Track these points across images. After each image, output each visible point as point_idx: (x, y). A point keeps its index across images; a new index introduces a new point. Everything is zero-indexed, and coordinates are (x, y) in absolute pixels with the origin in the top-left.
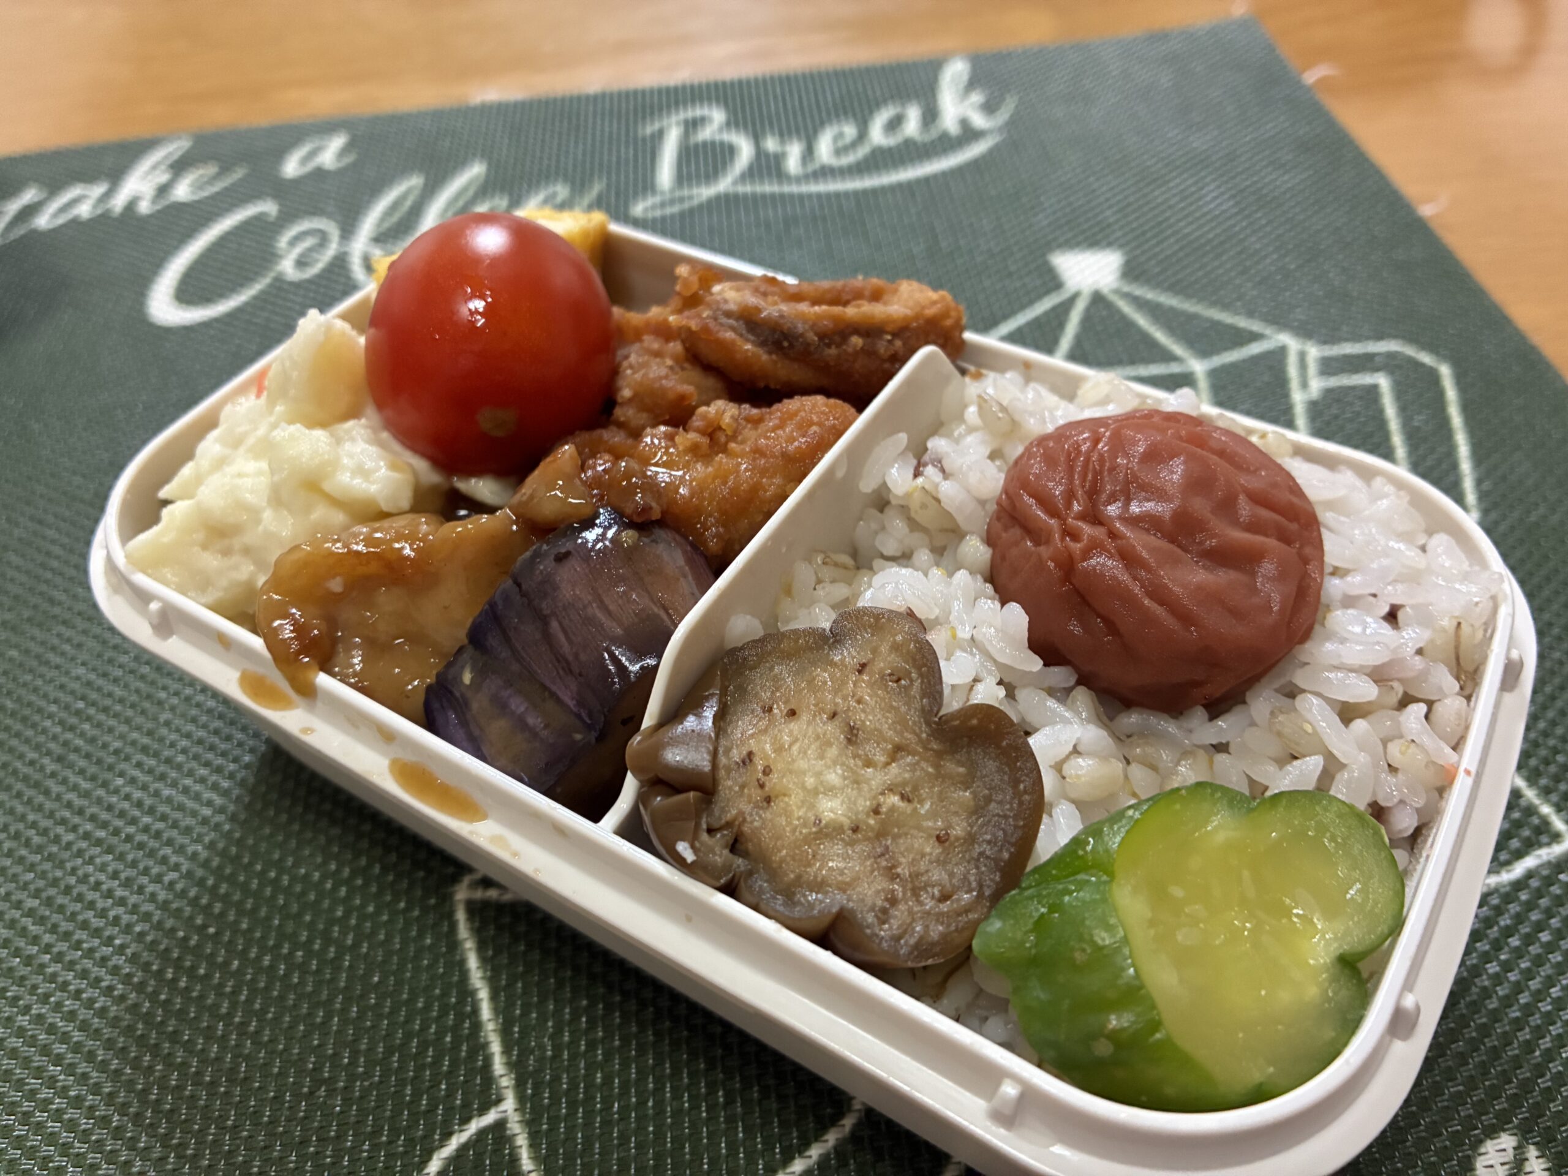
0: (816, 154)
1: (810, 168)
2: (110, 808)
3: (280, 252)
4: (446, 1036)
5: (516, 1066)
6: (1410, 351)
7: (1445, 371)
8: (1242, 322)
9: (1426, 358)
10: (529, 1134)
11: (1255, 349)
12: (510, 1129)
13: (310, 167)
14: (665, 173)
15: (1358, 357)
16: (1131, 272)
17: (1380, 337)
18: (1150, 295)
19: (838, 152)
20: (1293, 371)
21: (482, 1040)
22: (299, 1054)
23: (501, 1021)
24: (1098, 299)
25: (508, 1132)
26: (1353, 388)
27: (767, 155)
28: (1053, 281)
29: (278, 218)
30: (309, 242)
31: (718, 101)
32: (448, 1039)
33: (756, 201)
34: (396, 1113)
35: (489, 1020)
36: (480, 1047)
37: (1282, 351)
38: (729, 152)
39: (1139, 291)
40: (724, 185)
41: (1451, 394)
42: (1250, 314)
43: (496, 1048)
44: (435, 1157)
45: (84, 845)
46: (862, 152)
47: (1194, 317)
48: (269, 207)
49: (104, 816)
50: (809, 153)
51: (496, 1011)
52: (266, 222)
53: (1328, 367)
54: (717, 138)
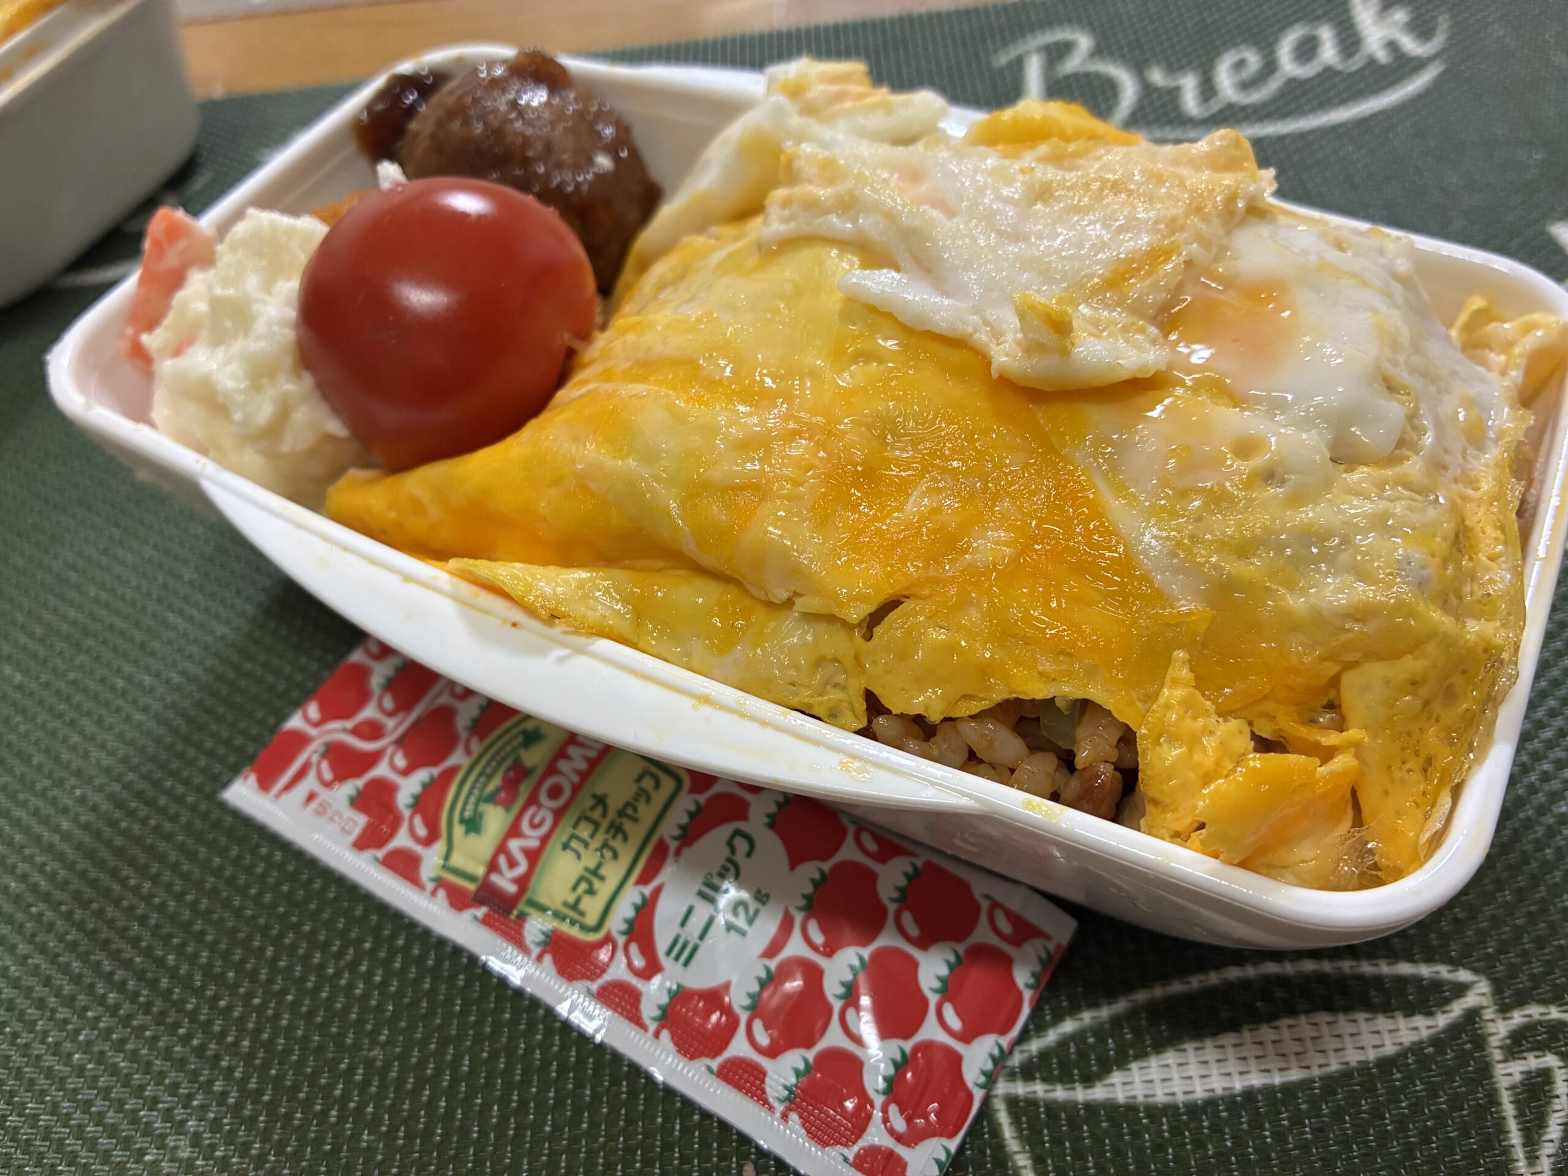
31: (1080, 21)
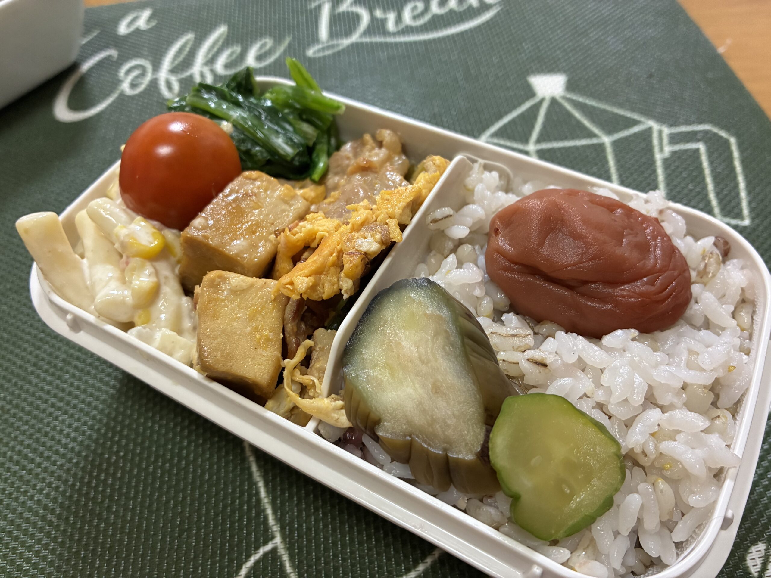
0: (403, 20)
1: (401, 27)
2: (63, 390)
3: (121, 79)
4: (243, 506)
5: (280, 520)
6: (716, 130)
7: (733, 140)
8: (628, 114)
9: (723, 134)
10: (289, 554)
11: (636, 129)
12: (280, 552)
13: (132, 29)
14: (324, 31)
15: (688, 133)
16: (570, 86)
17: (700, 123)
18: (581, 99)
19: (415, 18)
20: (655, 142)
21: (262, 508)
22: (172, 517)
23: (271, 498)
24: (554, 102)
25: (279, 554)
26: (687, 151)
27: (377, 19)
28: (530, 93)
29: (118, 58)
30: (136, 73)
32: (245, 508)
33: (373, 46)
34: (223, 545)
35: (265, 497)
36: (261, 511)
37: (650, 130)
38: (357, 18)
39: (575, 97)
40: (355, 38)
41: (736, 154)
42: (633, 110)
43: (269, 512)
44: (244, 567)
45: (52, 410)
46: (427, 18)
47: (604, 111)
48: (113, 53)
49: (61, 394)
50: (399, 19)
51: (267, 492)
52: (112, 61)
53: (674, 139)
54: (350, 9)
